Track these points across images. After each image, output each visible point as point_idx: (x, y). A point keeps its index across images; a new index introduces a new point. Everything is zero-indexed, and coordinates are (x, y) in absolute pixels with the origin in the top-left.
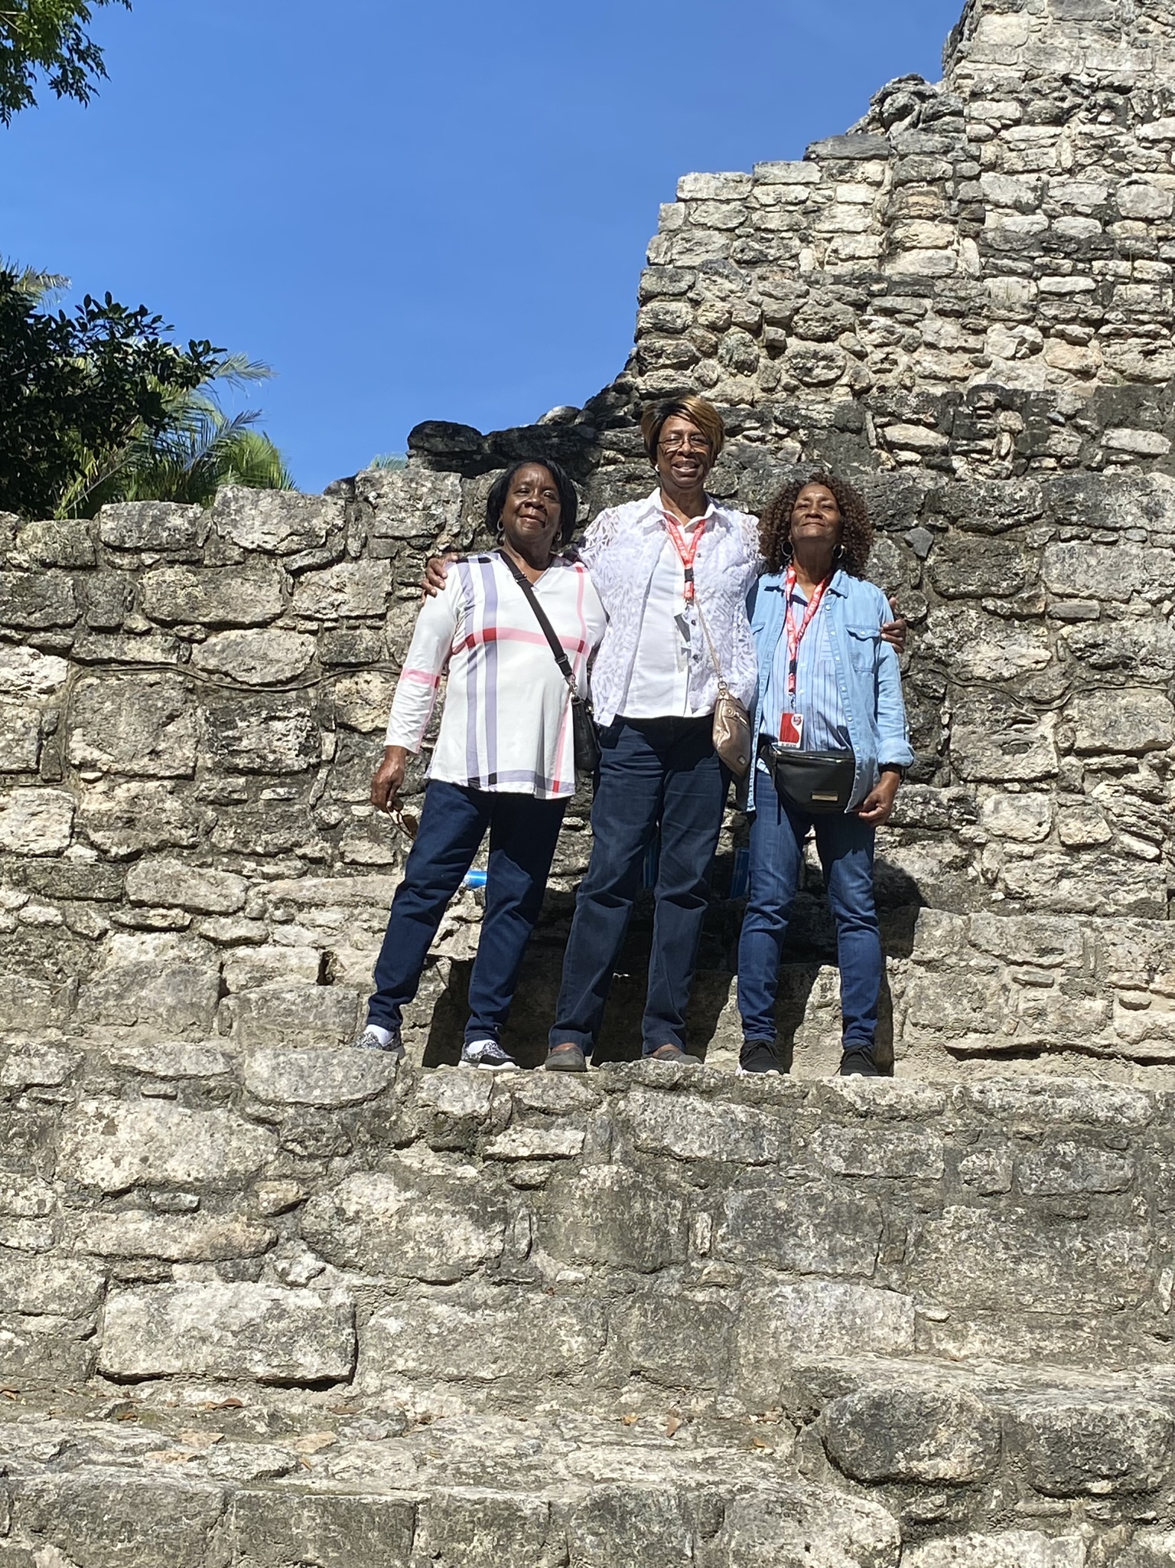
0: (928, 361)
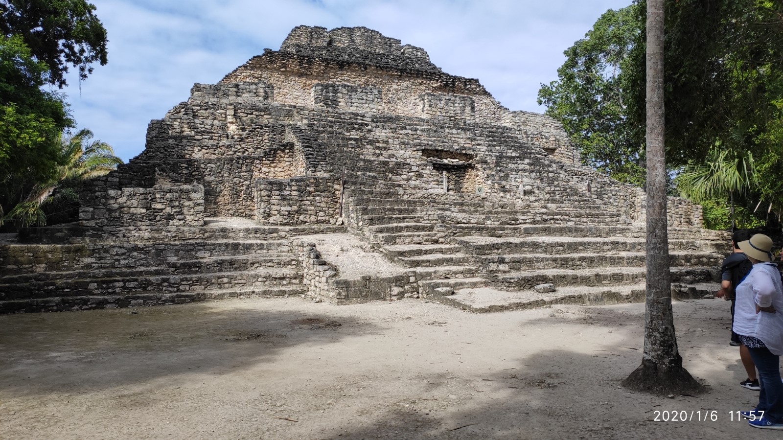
0: (186, 152)
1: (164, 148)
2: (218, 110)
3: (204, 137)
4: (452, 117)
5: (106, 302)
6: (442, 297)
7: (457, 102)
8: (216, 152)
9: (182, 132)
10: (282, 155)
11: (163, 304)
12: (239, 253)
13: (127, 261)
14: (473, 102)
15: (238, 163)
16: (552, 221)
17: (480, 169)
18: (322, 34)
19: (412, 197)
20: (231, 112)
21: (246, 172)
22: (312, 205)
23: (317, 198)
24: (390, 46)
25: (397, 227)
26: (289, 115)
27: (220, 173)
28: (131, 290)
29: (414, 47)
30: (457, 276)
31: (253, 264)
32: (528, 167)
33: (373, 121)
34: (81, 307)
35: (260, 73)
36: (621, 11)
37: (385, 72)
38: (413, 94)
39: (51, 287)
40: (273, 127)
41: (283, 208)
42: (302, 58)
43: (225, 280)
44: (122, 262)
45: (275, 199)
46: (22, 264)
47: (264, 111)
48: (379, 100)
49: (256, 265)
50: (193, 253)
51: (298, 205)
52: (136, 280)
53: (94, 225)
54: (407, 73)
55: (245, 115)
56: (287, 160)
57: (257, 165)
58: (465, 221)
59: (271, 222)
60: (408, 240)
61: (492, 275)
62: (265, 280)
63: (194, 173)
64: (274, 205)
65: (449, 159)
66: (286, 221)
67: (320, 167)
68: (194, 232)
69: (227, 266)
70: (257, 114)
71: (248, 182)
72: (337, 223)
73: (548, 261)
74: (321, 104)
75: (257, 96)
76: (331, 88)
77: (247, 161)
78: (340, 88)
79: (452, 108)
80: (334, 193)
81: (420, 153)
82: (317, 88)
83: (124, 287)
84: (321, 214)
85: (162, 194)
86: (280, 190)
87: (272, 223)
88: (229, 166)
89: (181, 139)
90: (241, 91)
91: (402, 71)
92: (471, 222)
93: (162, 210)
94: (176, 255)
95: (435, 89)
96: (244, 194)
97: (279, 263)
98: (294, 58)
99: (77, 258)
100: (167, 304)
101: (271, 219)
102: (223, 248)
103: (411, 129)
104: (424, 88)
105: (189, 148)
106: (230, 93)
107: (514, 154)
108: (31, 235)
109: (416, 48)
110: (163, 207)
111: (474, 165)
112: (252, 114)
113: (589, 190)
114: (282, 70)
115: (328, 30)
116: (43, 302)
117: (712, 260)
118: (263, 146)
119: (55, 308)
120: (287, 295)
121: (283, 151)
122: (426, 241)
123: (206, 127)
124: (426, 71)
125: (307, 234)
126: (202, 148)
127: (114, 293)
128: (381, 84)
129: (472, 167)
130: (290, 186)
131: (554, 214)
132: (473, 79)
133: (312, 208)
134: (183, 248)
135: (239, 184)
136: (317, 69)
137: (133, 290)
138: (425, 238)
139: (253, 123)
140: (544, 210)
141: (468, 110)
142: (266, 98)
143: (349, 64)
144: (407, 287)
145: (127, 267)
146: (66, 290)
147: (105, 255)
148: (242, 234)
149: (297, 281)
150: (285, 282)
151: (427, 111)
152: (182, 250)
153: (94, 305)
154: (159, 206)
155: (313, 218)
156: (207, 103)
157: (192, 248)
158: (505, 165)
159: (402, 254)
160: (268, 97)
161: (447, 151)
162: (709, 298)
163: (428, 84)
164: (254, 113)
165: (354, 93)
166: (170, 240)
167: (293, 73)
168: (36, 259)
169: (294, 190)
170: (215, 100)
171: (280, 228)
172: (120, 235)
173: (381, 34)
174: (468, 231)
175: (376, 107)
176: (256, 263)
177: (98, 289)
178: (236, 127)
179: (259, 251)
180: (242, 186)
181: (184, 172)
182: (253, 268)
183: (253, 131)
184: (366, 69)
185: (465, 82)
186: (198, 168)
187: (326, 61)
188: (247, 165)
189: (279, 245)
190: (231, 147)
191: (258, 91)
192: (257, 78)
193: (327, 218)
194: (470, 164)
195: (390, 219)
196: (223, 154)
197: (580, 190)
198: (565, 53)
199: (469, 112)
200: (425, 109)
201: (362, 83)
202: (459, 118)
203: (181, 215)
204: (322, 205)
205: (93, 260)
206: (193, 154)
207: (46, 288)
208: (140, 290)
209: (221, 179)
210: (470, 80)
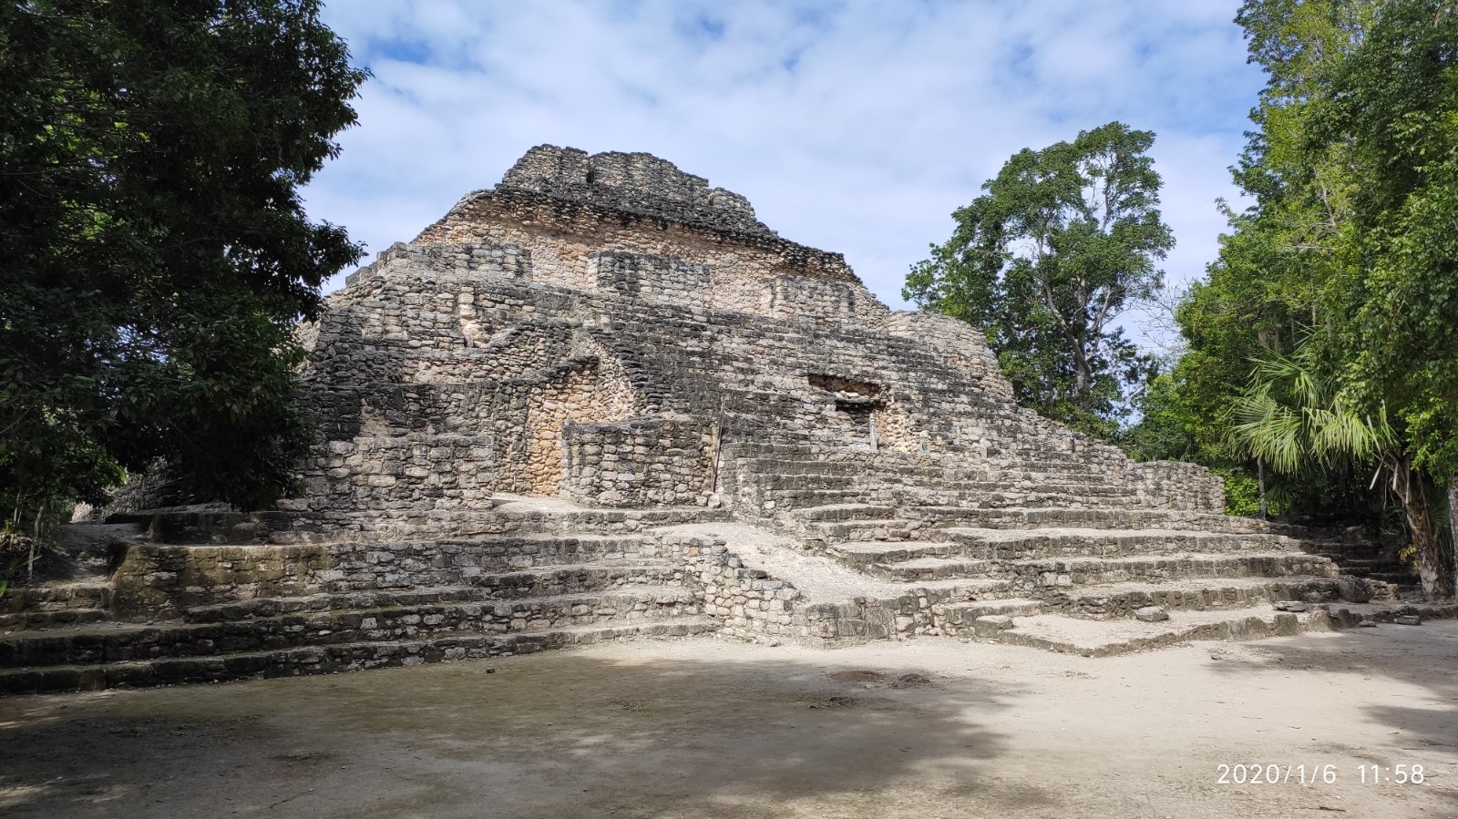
1: (365, 362)
2: (440, 293)
3: (424, 342)
4: (819, 318)
5: (405, 653)
6: (999, 632)
7: (828, 292)
8: (456, 371)
9: (387, 332)
10: (579, 379)
11: (497, 654)
12: (578, 558)
13: (396, 576)
14: (851, 293)
15: (503, 392)
16: (1051, 502)
17: (900, 410)
18: (579, 162)
19: (832, 457)
20: (467, 298)
21: (517, 409)
22: (668, 471)
23: (676, 459)
24: (692, 190)
25: (841, 511)
26: (565, 306)
27: (473, 410)
28: (432, 629)
29: (730, 194)
30: (985, 596)
31: (614, 578)
32: (969, 409)
33: (709, 321)
34: (363, 664)
35: (487, 227)
36: (1046, 152)
37: (696, 235)
38: (739, 275)
39: (297, 628)
40: (551, 328)
41: (622, 477)
42: (560, 203)
43: (584, 609)
44: (390, 577)
45: (609, 460)
46: (214, 583)
47: (523, 298)
48: (705, 285)
49: (620, 581)
50: (505, 559)
51: (645, 470)
52: (440, 611)
53: (305, 507)
54: (731, 238)
55: (490, 304)
56: (586, 388)
57: (537, 398)
58: (931, 502)
59: (602, 502)
60: (867, 534)
61: (1050, 593)
62: (645, 607)
63: (428, 411)
64: (606, 470)
65: (843, 392)
66: (625, 501)
67: (666, 402)
68: (488, 522)
69: (574, 583)
70: (512, 302)
71: (520, 429)
72: (711, 505)
73: (1119, 568)
74: (612, 288)
75: (504, 269)
76: (628, 261)
77: (519, 388)
78: (642, 260)
79: (820, 303)
80: (701, 450)
81: (805, 381)
82: (603, 259)
83: (421, 625)
84: (681, 487)
85: (424, 449)
86: (617, 443)
87: (604, 504)
88: (488, 398)
89: (387, 346)
90: (476, 259)
91: (724, 234)
92: (940, 502)
93: (421, 478)
94: (478, 564)
95: (775, 268)
96: (514, 450)
97: (655, 577)
98: (547, 204)
99: (311, 572)
100: (504, 654)
101: (603, 497)
102: (552, 550)
103: (773, 338)
104: (757, 266)
105: (410, 362)
106: (457, 262)
107: (940, 386)
108: (187, 528)
109: (733, 195)
110: (424, 473)
111: (885, 403)
112: (502, 302)
113: (1074, 451)
114: (525, 223)
115: (590, 155)
116: (296, 655)
117: (1317, 566)
118: (535, 362)
119: (318, 667)
120: (690, 635)
121: (580, 372)
122: (894, 535)
123: (424, 323)
124: (762, 237)
125: (670, 524)
126: (432, 364)
127: (404, 636)
128: (688, 255)
129: (879, 406)
130: (634, 436)
131: (1047, 489)
132: (834, 254)
133: (668, 476)
134: (488, 550)
135: (505, 431)
136: (584, 224)
137: (437, 630)
138: (891, 530)
139: (505, 319)
140: (1028, 483)
141: (844, 305)
142: (519, 273)
143: (639, 218)
144: (917, 616)
145: (397, 587)
146: (322, 633)
147: (358, 564)
148: (566, 524)
149: (694, 609)
150: (675, 611)
151: (780, 307)
152: (487, 554)
153: (385, 660)
154: (417, 472)
155: (669, 495)
156: (419, 279)
157: (503, 549)
158: (936, 405)
159: (879, 558)
160: (522, 272)
161: (840, 379)
162: (1369, 626)
163: (765, 259)
164: (507, 301)
165: (665, 271)
166: (448, 536)
167: (544, 230)
168: (239, 575)
169: (639, 445)
170: (432, 275)
171: (627, 512)
172: (356, 524)
173: (676, 168)
174: (950, 517)
175: (700, 296)
176: (620, 577)
177: (378, 628)
178: (478, 326)
179: (609, 556)
180: (510, 434)
181: (411, 408)
182: (615, 586)
183: (519, 334)
184: (665, 227)
185: (822, 258)
186: (435, 401)
187: (601, 212)
188: (518, 397)
189: (641, 543)
190: (482, 363)
191: (506, 260)
192: (481, 235)
193: (691, 494)
194: (877, 402)
195: (822, 496)
196: (467, 376)
197: (1058, 449)
198: (955, 215)
199: (846, 310)
200: (777, 302)
201: (658, 252)
202: (831, 320)
203: (455, 488)
204: (685, 471)
205: (339, 574)
206: (417, 374)
207: (287, 629)
208: (448, 629)
209: (475, 421)
210: (830, 255)
